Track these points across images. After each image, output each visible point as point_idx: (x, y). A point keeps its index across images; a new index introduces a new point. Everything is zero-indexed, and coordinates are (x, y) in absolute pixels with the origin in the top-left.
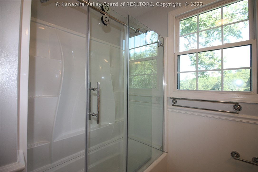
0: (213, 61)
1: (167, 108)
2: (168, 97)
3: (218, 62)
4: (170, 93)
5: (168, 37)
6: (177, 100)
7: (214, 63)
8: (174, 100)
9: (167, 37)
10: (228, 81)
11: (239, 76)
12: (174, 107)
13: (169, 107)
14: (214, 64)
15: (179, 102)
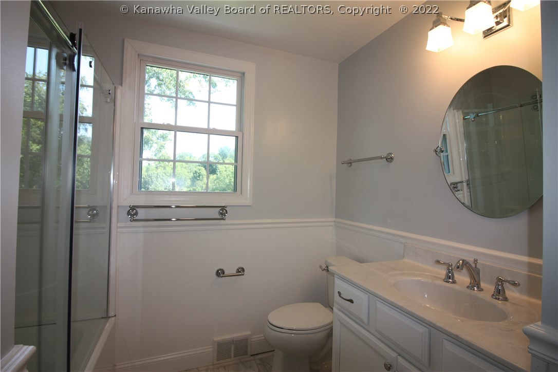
0: (150, 136)
1: (118, 227)
2: (118, 206)
3: (158, 139)
4: (124, 197)
5: (122, 86)
6: (139, 210)
7: (152, 140)
8: (132, 211)
9: (120, 86)
10: (164, 175)
11: (181, 167)
12: (134, 223)
13: (120, 225)
14: (151, 142)
15: (142, 214)
